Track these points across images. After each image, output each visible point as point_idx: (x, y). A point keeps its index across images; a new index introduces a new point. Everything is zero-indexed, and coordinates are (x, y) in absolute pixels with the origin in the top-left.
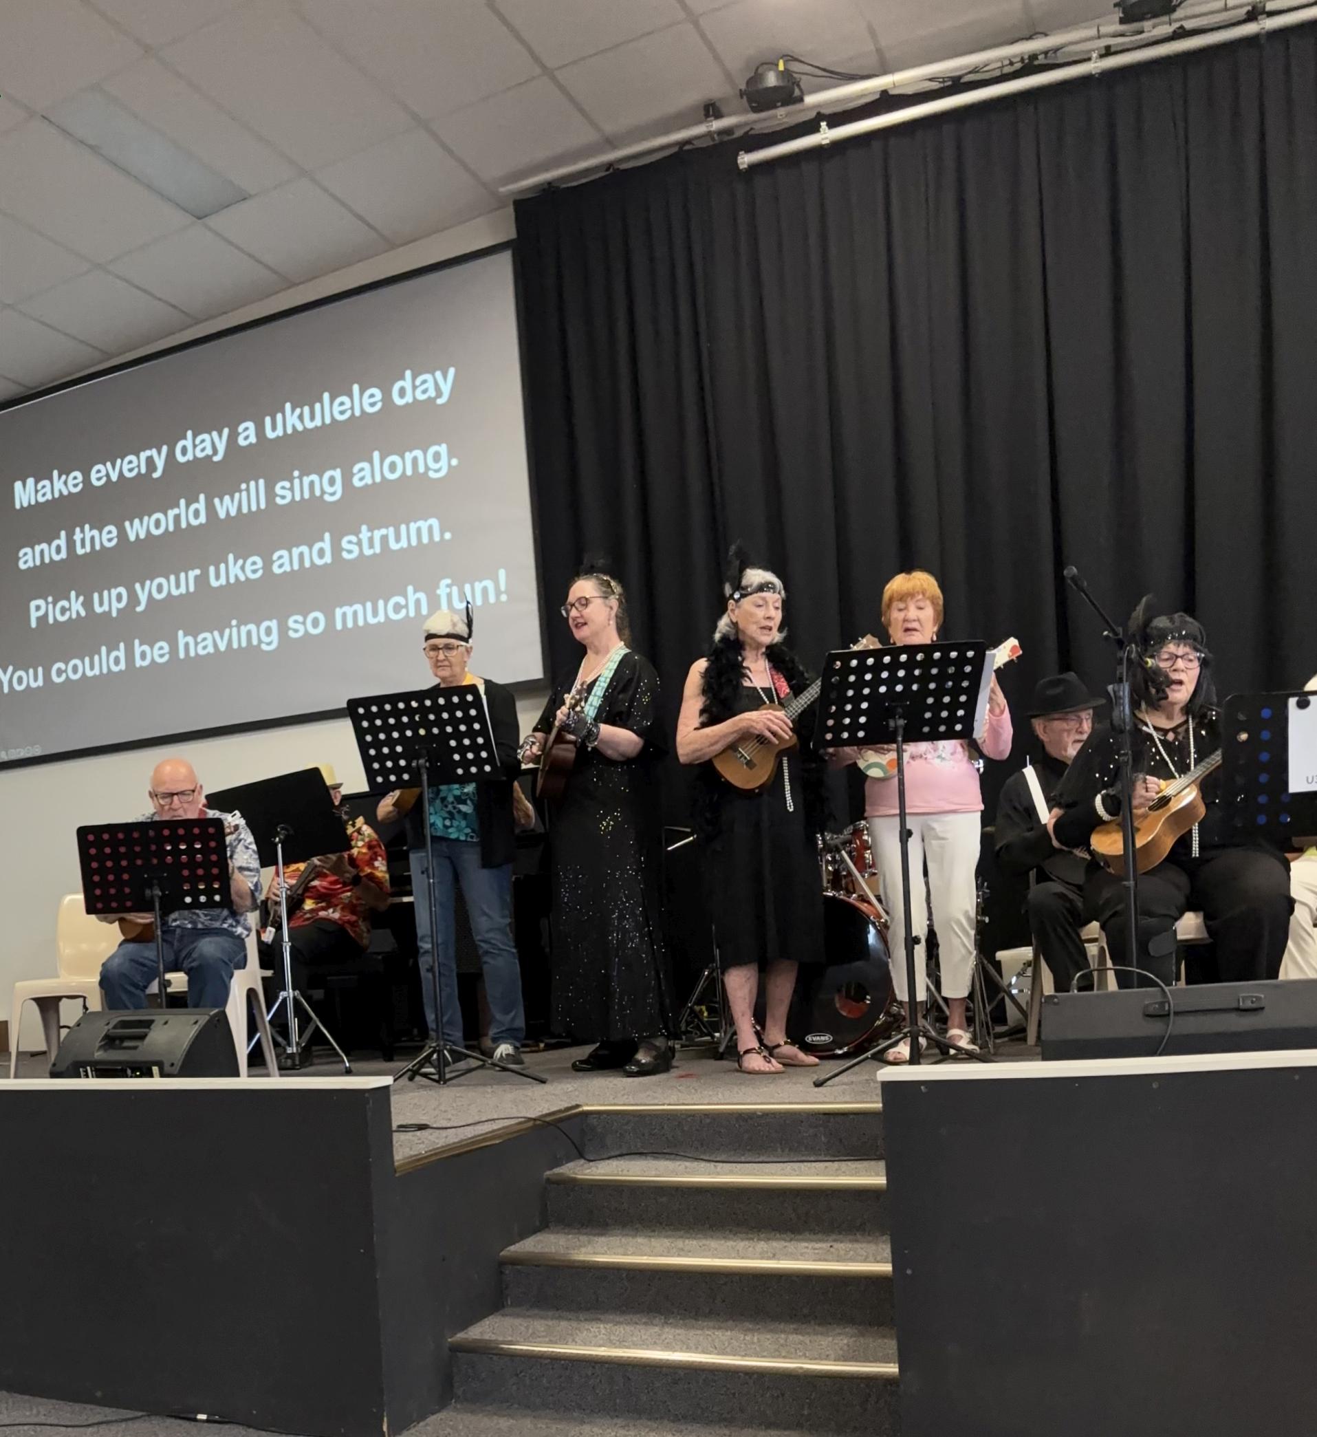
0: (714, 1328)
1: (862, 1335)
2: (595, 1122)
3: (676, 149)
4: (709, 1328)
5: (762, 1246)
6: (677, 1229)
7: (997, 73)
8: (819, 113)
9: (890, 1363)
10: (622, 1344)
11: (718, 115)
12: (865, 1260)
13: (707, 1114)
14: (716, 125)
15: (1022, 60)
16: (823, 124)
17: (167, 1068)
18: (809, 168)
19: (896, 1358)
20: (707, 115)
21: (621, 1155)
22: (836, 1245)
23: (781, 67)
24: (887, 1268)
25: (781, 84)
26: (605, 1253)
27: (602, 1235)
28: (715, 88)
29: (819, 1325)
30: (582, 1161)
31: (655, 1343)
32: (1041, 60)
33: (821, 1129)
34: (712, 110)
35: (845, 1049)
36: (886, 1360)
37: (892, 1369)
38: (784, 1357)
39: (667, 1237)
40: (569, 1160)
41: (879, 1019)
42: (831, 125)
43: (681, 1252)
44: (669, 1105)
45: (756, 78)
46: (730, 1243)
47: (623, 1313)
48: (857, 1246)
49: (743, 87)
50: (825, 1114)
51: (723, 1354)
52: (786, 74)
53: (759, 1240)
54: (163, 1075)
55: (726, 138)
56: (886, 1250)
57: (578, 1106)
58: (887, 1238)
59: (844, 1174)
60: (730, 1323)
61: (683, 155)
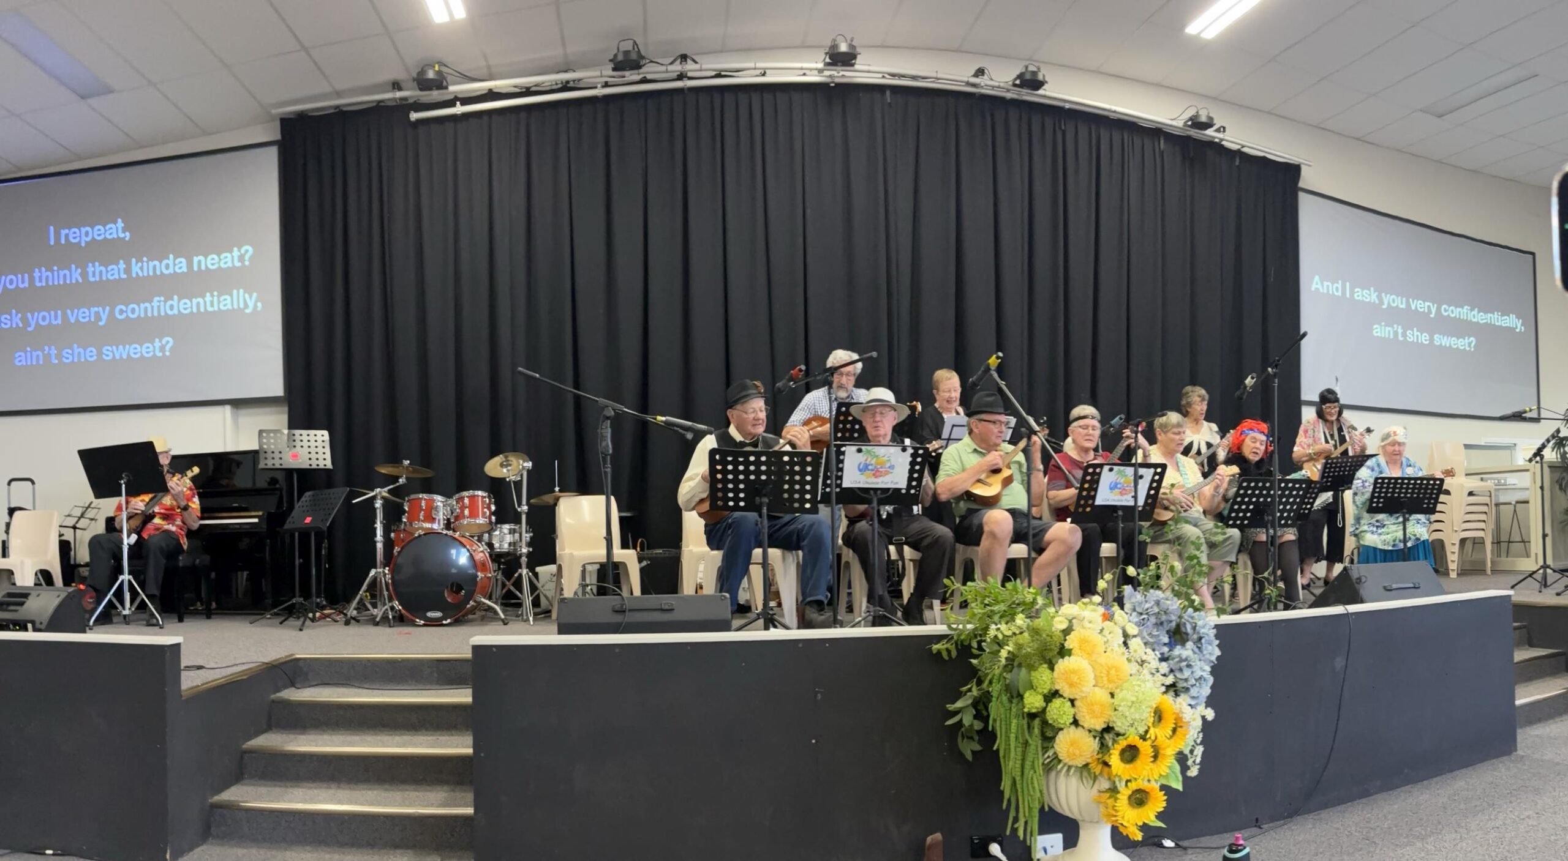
1: (453, 791)
2: (302, 665)
3: (375, 104)
4: (364, 789)
5: (397, 739)
6: (348, 730)
7: (548, 88)
8: (456, 97)
9: (468, 807)
10: (312, 801)
11: (400, 89)
12: (457, 747)
13: (369, 660)
14: (399, 94)
15: (562, 83)
16: (458, 103)
17: (38, 626)
18: (449, 126)
19: (472, 804)
20: (394, 88)
21: (317, 685)
22: (440, 738)
23: (437, 68)
24: (470, 751)
25: (435, 77)
26: (306, 746)
27: (305, 734)
28: (399, 75)
30: (293, 689)
32: (571, 84)
33: (435, 669)
34: (396, 86)
35: (449, 621)
36: (466, 806)
37: (470, 811)
38: (408, 806)
39: (341, 735)
40: (286, 687)
41: (468, 603)
42: (462, 104)
45: (422, 72)
46: (379, 738)
47: (313, 782)
48: (452, 738)
49: (415, 75)
50: (437, 660)
52: (439, 73)
53: (396, 735)
54: (35, 630)
55: (404, 102)
56: (469, 739)
57: (294, 655)
58: (470, 732)
61: (379, 109)
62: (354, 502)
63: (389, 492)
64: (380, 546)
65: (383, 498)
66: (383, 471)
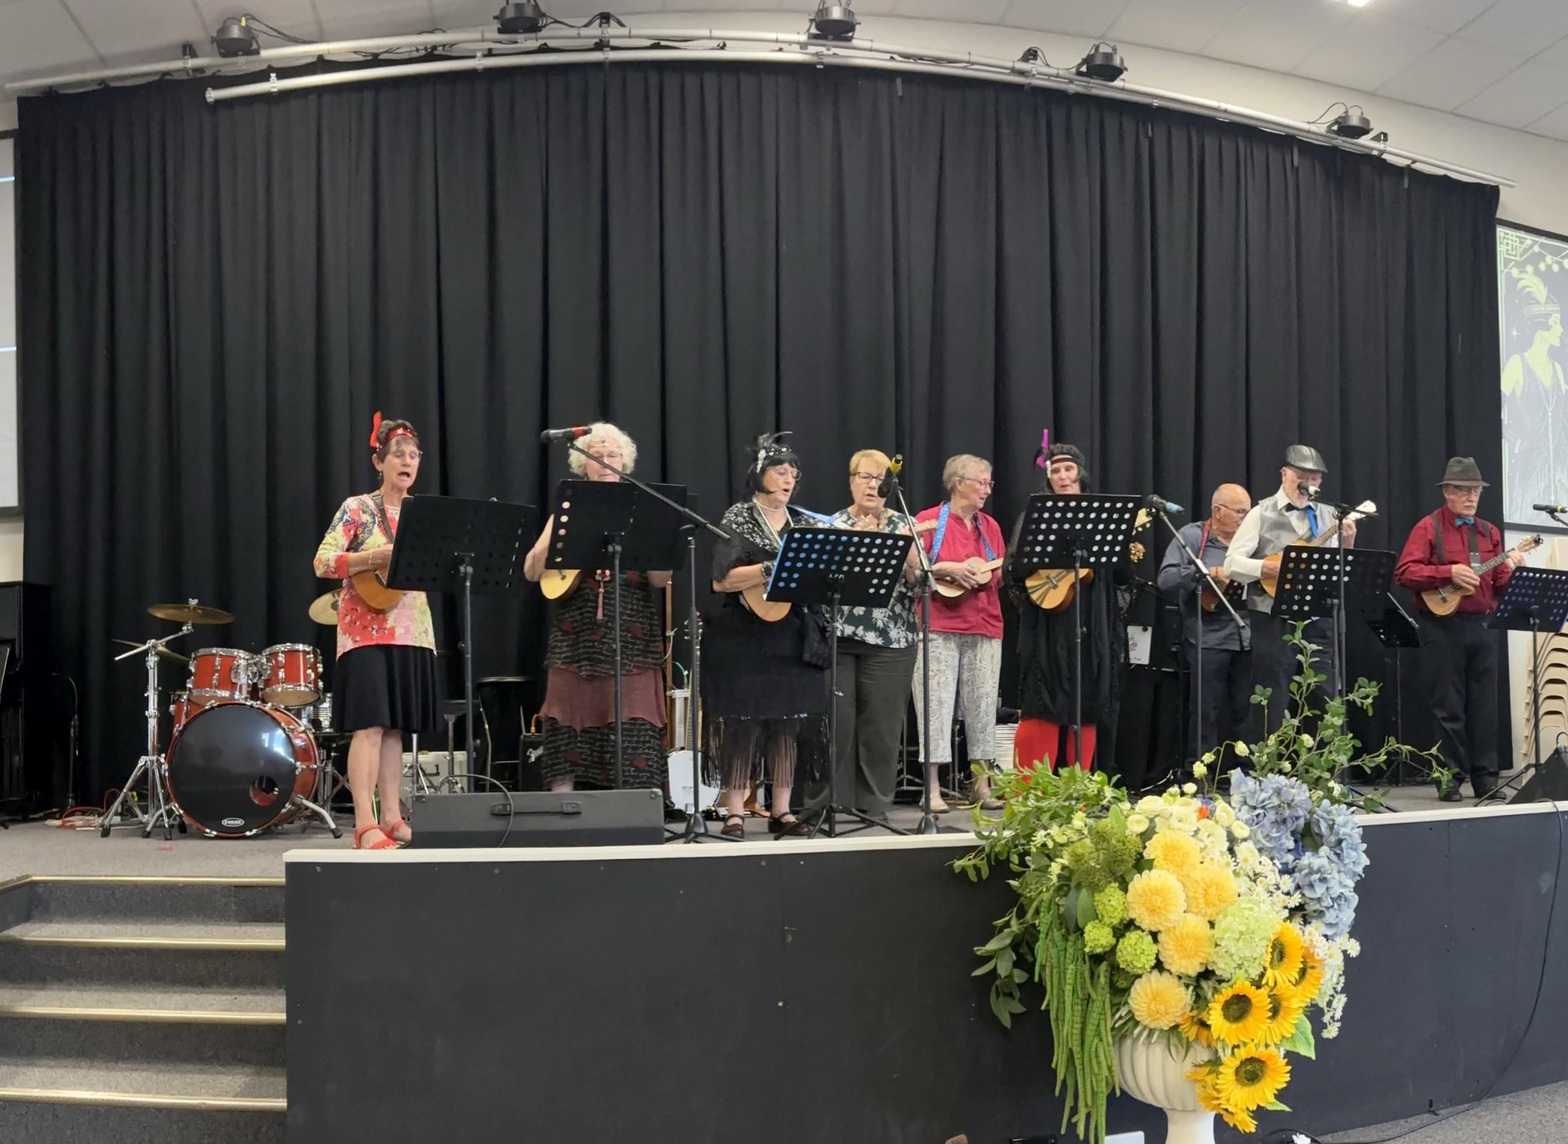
0: (132, 1070)
1: (258, 1074)
2: (41, 890)
5: (177, 998)
6: (106, 983)
7: (406, 56)
8: (270, 67)
9: (278, 1098)
10: (53, 1084)
11: (193, 55)
12: (264, 1011)
13: (136, 885)
14: (192, 63)
15: (426, 49)
16: (274, 75)
18: (258, 111)
19: (285, 1093)
20: (184, 54)
21: (61, 919)
22: (240, 997)
23: (244, 23)
24: (282, 1017)
25: (242, 37)
26: (44, 1006)
27: (43, 989)
28: (193, 33)
29: (221, 1065)
30: (30, 924)
31: (81, 1084)
32: (439, 51)
33: (233, 899)
34: (188, 50)
35: (254, 831)
36: (276, 1096)
37: (281, 1103)
38: (191, 1095)
39: (97, 990)
40: (17, 924)
41: (284, 807)
42: (280, 77)
43: (110, 1005)
44: (106, 876)
45: (224, 29)
46: (150, 995)
47: (56, 1058)
48: (257, 998)
49: (214, 34)
50: (236, 887)
51: (139, 1092)
52: (247, 30)
53: (175, 992)
55: (198, 75)
56: (281, 1000)
57: (28, 876)
58: (282, 990)
59: (250, 937)
60: (145, 1066)
61: (163, 84)
62: (117, 658)
63: (168, 645)
64: (152, 724)
65: (158, 654)
66: (159, 615)
